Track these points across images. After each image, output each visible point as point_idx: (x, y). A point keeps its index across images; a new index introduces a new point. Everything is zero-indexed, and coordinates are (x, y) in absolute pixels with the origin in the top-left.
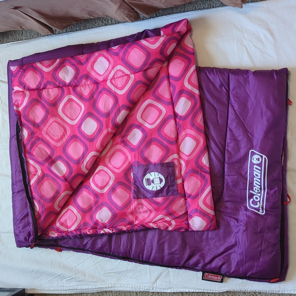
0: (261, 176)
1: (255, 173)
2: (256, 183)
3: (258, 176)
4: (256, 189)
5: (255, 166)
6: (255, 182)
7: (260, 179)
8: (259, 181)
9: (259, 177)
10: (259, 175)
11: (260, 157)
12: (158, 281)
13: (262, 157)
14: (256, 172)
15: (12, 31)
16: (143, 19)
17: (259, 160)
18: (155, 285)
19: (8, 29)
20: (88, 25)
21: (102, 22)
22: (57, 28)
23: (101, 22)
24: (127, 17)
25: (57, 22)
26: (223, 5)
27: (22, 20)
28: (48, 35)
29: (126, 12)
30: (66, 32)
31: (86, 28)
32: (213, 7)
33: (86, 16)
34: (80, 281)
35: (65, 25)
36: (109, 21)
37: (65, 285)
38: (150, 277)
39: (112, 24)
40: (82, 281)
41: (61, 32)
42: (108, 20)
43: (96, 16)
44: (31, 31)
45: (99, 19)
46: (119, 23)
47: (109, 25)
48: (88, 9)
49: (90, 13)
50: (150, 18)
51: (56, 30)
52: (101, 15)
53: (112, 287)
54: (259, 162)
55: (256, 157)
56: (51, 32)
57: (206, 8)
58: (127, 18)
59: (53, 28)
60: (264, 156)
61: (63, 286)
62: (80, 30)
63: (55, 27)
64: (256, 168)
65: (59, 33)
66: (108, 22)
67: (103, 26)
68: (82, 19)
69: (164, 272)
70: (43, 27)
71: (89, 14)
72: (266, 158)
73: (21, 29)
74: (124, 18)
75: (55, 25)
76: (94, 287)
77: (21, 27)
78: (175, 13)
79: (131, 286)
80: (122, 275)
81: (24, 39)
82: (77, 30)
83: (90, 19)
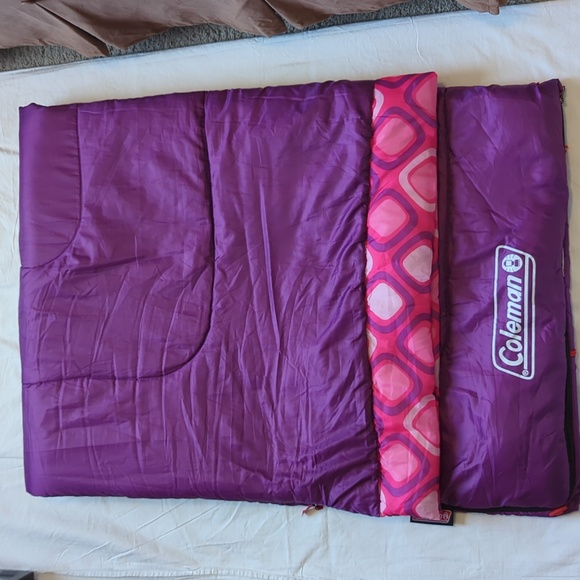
0: (523, 297)
1: (510, 291)
2: (511, 314)
3: (516, 297)
4: (511, 326)
5: (510, 278)
6: (510, 310)
7: (522, 303)
8: (519, 307)
9: (519, 299)
10: (519, 295)
11: (518, 258)
12: (306, 565)
13: (523, 257)
14: (513, 290)
15: (23, 47)
16: (292, 32)
17: (517, 265)
18: (299, 574)
19: (15, 43)
20: (179, 39)
21: (208, 34)
22: (116, 43)
23: (205, 35)
24: (260, 26)
25: (117, 32)
26: (456, 8)
27: (43, 26)
28: (95, 58)
29: (259, 15)
30: (133, 52)
31: (173, 46)
32: (437, 12)
33: (176, 21)
34: (146, 561)
35: (131, 38)
36: (222, 34)
37: (116, 567)
38: (290, 557)
39: (228, 39)
40: (151, 560)
41: (123, 51)
42: (220, 31)
43: (196, 21)
44: (61, 48)
45: (201, 27)
46: (241, 38)
47: (222, 41)
48: (181, 7)
49: (184, 15)
50: (307, 29)
51: (112, 48)
52: (206, 19)
53: (211, 574)
54: (519, 268)
55: (509, 258)
56: (103, 52)
57: (421, 14)
58: (259, 29)
59: (107, 44)
60: (528, 256)
61: (112, 570)
62: (163, 49)
63: (110, 41)
64: (512, 282)
65: (120, 55)
66: (219, 35)
67: (208, 42)
68: (167, 28)
69: (317, 548)
70: (87, 42)
71: (181, 17)
72: (533, 259)
73: (41, 45)
74: (253, 28)
75: (112, 38)
76: (175, 574)
77: (40, 40)
78: (357, 22)
79: (250, 575)
80: (233, 550)
81: (46, 63)
82: (155, 50)
83: (184, 28)
